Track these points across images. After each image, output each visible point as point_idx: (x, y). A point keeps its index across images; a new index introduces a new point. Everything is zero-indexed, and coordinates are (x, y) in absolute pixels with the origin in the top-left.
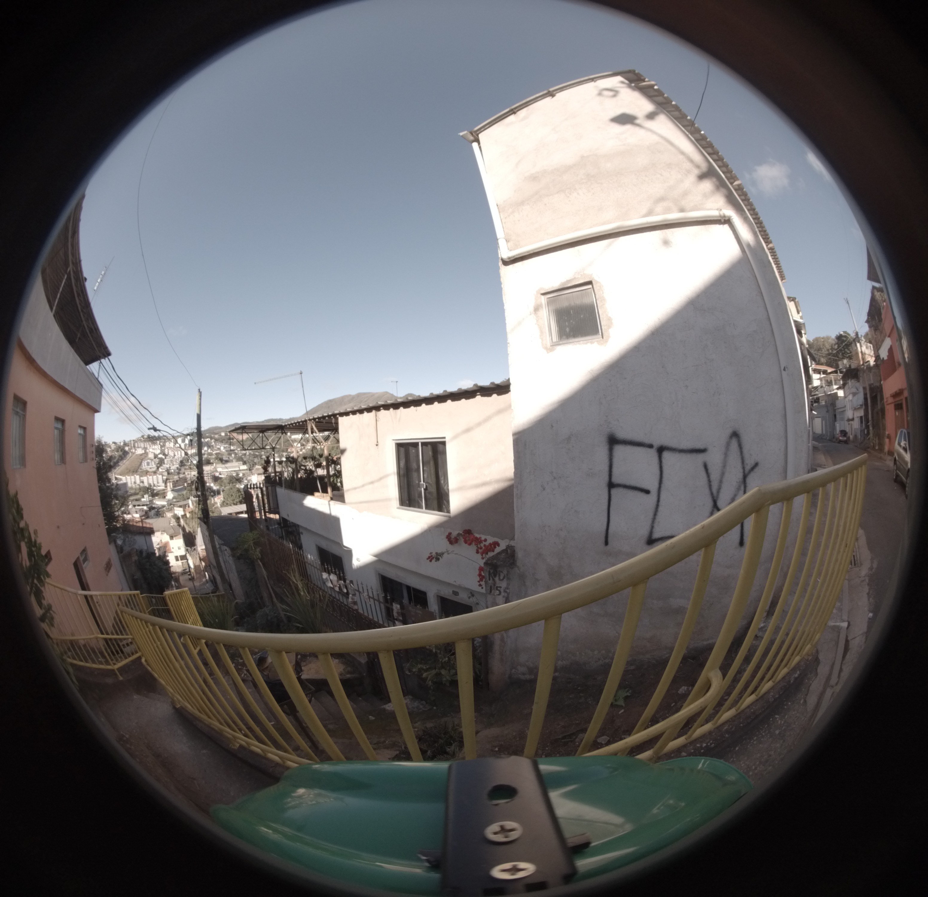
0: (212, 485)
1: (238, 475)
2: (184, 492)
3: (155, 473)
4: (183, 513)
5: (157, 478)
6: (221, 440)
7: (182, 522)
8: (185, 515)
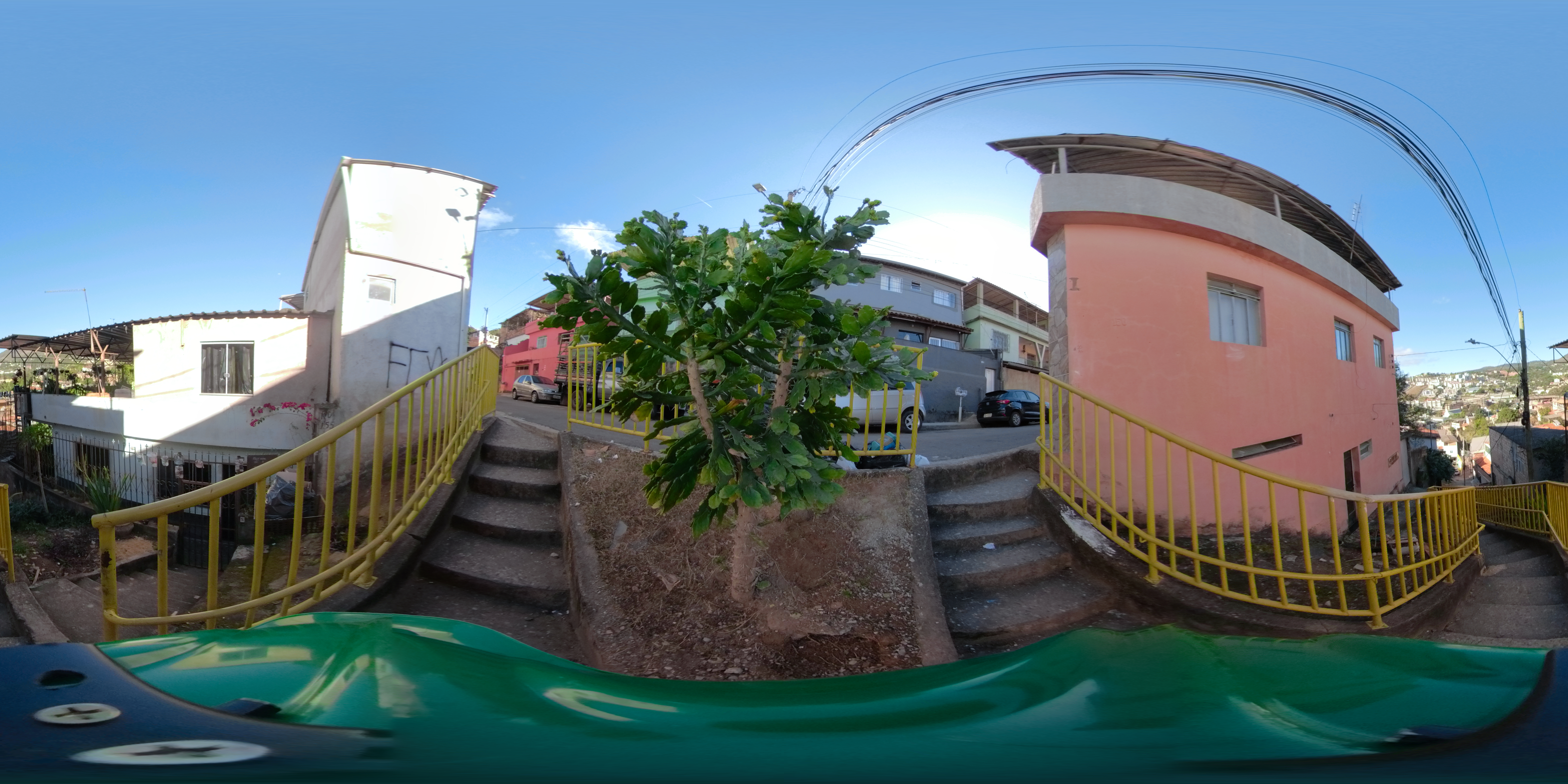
0: (1485, 408)
1: (1508, 401)
2: (1460, 413)
3: (1434, 399)
4: (1459, 427)
5: (1436, 403)
6: (1495, 376)
7: (1457, 433)
8: (1461, 428)
